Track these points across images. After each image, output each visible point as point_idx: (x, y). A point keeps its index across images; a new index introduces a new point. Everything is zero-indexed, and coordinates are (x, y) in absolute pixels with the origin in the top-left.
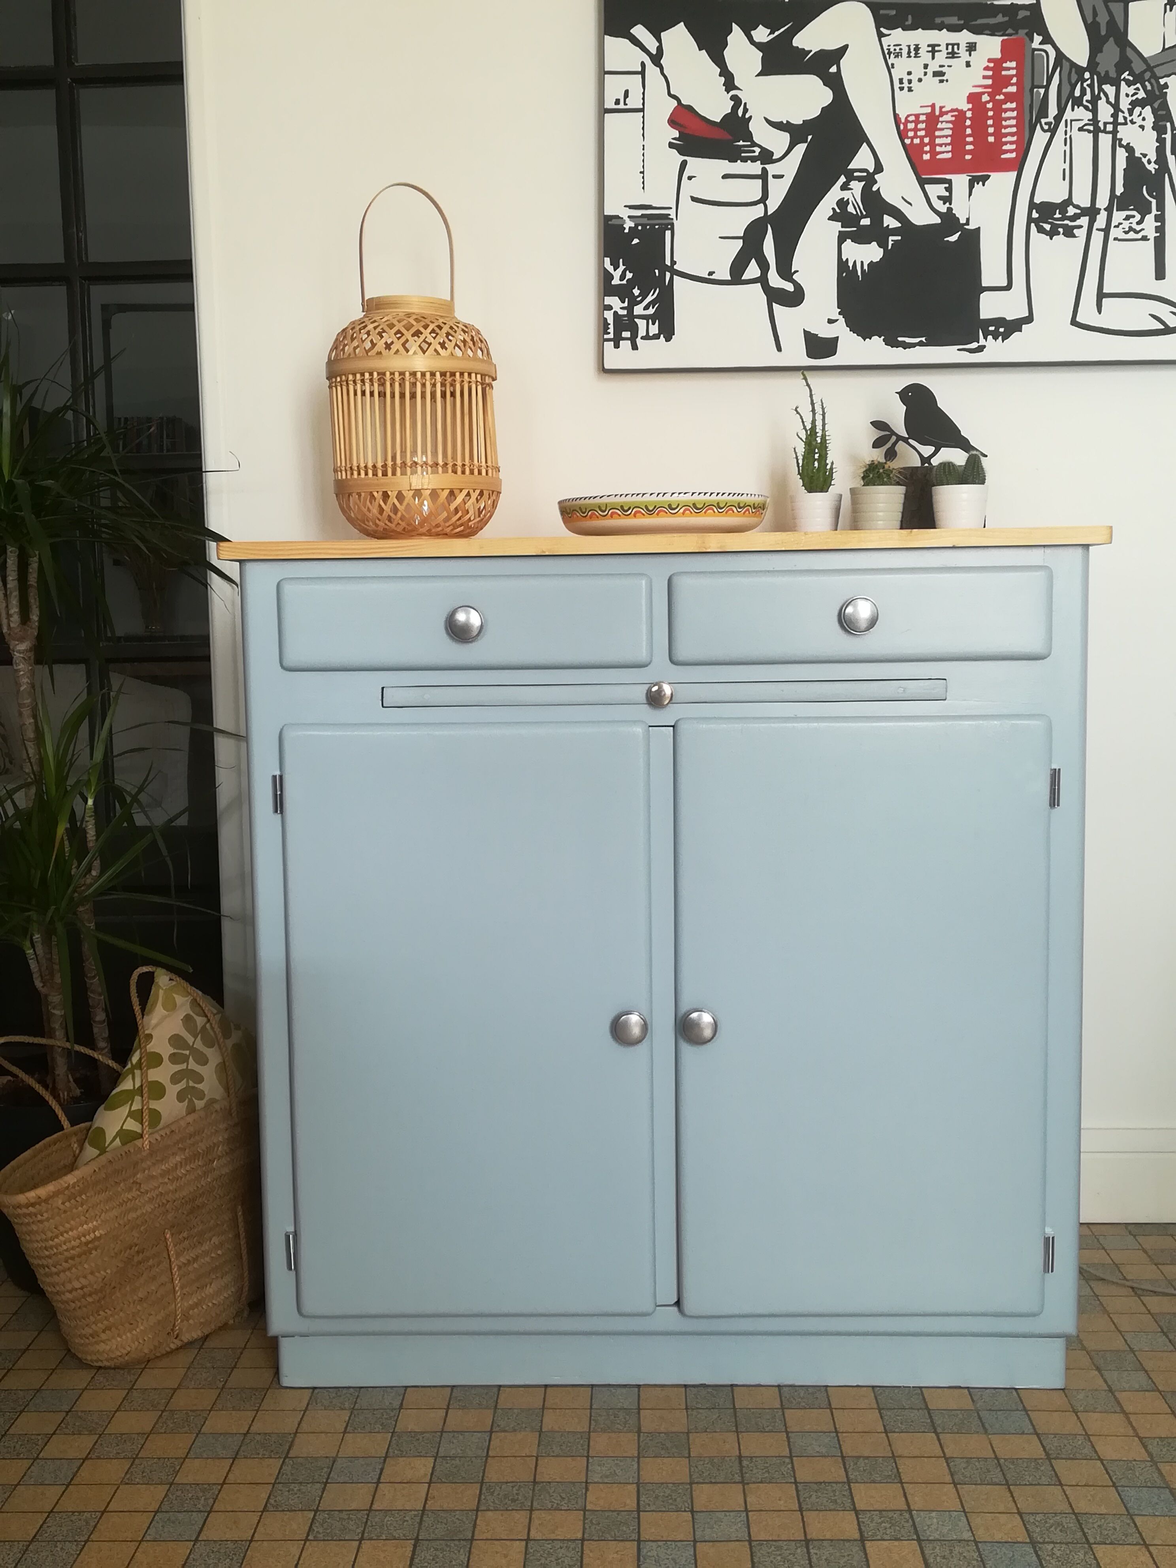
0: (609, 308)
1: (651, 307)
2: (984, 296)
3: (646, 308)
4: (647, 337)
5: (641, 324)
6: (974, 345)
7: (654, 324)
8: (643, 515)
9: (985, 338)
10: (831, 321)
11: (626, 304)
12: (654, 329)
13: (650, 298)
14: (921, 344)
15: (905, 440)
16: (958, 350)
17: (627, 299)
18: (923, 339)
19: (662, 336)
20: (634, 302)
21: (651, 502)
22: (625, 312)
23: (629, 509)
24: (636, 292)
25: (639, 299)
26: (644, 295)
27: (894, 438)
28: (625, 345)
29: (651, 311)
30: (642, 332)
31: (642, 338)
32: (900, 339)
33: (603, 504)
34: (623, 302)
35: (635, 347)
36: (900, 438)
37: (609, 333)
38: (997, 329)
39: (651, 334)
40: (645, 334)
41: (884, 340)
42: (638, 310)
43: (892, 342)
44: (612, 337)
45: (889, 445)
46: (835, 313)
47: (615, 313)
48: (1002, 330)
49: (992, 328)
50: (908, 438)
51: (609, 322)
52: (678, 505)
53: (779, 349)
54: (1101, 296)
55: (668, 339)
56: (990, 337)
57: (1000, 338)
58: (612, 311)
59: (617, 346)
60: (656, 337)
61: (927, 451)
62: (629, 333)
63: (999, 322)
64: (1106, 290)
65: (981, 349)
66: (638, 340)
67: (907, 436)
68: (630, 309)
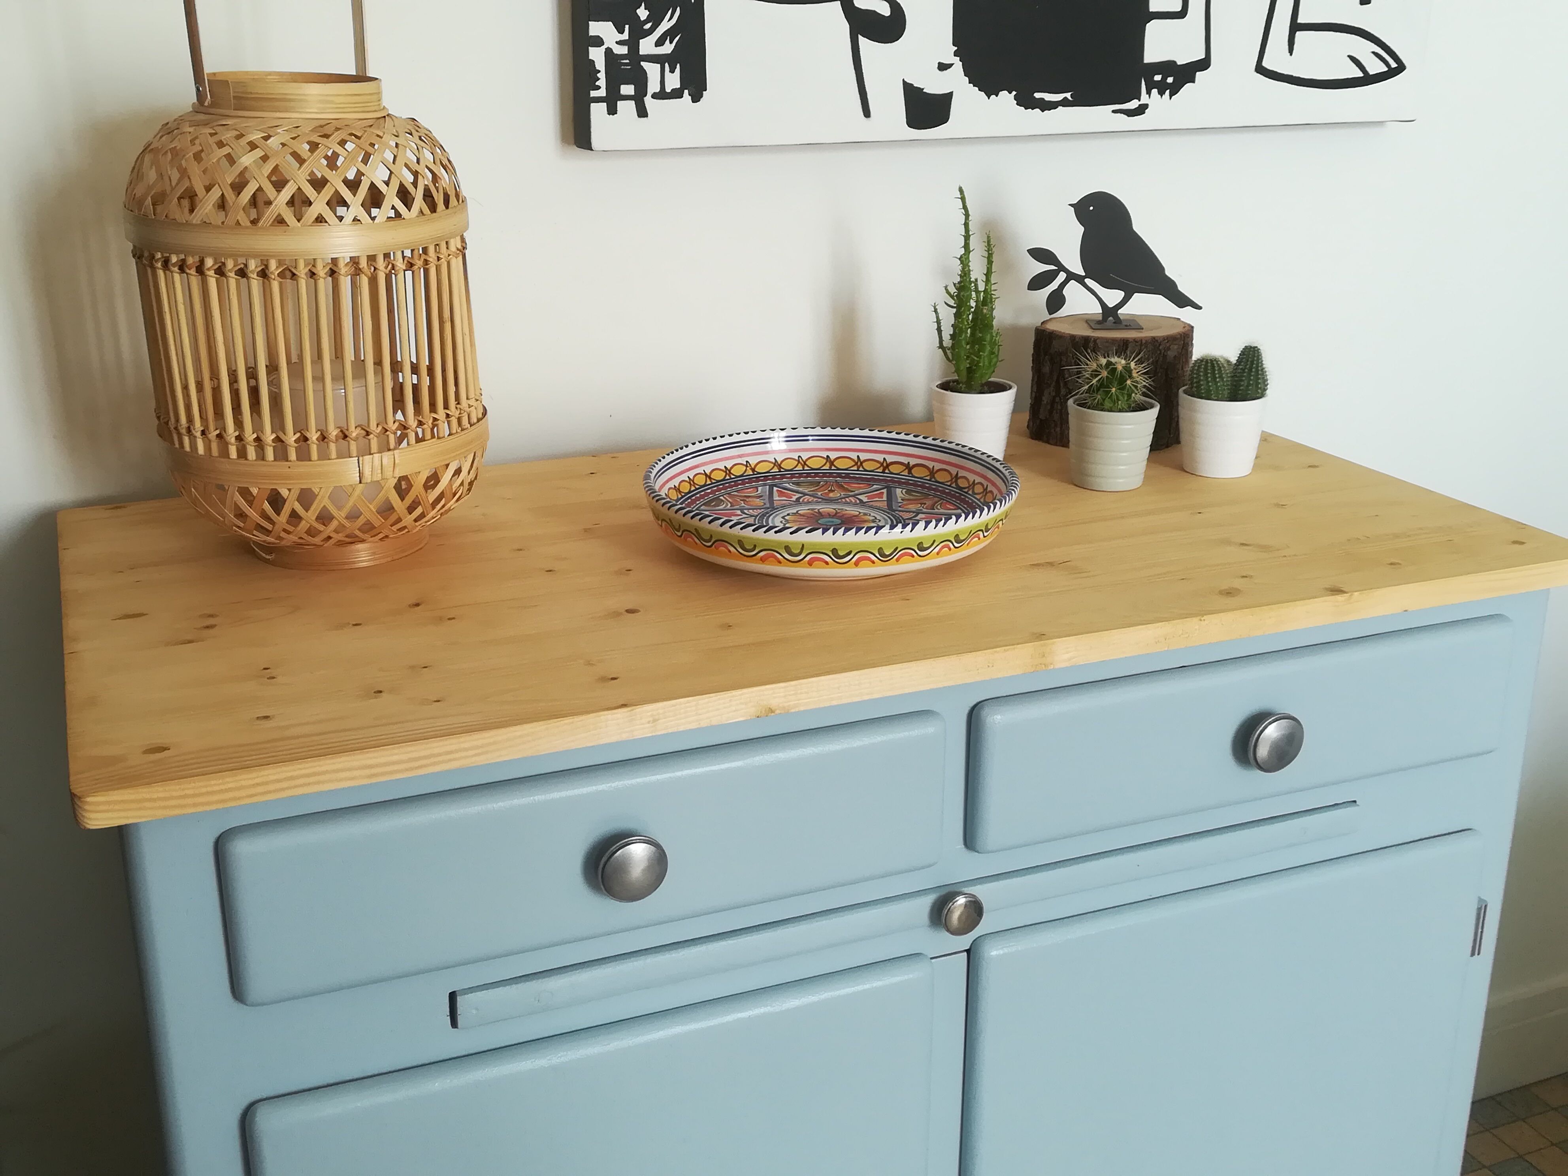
0: (598, 42)
1: (668, 41)
2: (1153, 28)
3: (660, 43)
4: (661, 95)
5: (652, 70)
6: (1133, 104)
7: (672, 71)
8: (873, 562)
9: (1149, 93)
10: (943, 67)
11: (625, 36)
12: (673, 81)
13: (666, 25)
14: (1065, 103)
15: (1080, 280)
16: (1114, 112)
17: (627, 27)
18: (1068, 95)
19: (686, 92)
20: (638, 33)
21: (889, 543)
22: (623, 50)
23: (849, 553)
24: (643, 13)
25: (648, 26)
26: (656, 19)
27: (1062, 276)
28: (626, 108)
29: (668, 48)
30: (653, 86)
31: (654, 96)
32: (1037, 95)
33: (796, 543)
34: (621, 31)
35: (642, 112)
36: (1071, 276)
37: (599, 88)
38: (1164, 79)
39: (668, 90)
40: (658, 90)
41: (1016, 98)
42: (647, 46)
43: (1026, 101)
44: (605, 95)
45: (1054, 285)
46: (947, 52)
47: (609, 52)
48: (1170, 80)
49: (1158, 78)
50: (1085, 277)
51: (598, 68)
52: (934, 541)
53: (867, 113)
54: (1295, 27)
55: (696, 98)
56: (1155, 91)
57: (1168, 91)
58: (603, 48)
59: (612, 110)
60: (677, 94)
61: (1112, 297)
62: (633, 86)
63: (1167, 67)
64: (1301, 20)
65: (1141, 110)
66: (648, 100)
67: (1084, 274)
68: (633, 44)
